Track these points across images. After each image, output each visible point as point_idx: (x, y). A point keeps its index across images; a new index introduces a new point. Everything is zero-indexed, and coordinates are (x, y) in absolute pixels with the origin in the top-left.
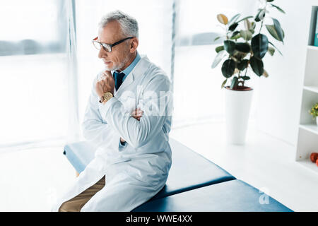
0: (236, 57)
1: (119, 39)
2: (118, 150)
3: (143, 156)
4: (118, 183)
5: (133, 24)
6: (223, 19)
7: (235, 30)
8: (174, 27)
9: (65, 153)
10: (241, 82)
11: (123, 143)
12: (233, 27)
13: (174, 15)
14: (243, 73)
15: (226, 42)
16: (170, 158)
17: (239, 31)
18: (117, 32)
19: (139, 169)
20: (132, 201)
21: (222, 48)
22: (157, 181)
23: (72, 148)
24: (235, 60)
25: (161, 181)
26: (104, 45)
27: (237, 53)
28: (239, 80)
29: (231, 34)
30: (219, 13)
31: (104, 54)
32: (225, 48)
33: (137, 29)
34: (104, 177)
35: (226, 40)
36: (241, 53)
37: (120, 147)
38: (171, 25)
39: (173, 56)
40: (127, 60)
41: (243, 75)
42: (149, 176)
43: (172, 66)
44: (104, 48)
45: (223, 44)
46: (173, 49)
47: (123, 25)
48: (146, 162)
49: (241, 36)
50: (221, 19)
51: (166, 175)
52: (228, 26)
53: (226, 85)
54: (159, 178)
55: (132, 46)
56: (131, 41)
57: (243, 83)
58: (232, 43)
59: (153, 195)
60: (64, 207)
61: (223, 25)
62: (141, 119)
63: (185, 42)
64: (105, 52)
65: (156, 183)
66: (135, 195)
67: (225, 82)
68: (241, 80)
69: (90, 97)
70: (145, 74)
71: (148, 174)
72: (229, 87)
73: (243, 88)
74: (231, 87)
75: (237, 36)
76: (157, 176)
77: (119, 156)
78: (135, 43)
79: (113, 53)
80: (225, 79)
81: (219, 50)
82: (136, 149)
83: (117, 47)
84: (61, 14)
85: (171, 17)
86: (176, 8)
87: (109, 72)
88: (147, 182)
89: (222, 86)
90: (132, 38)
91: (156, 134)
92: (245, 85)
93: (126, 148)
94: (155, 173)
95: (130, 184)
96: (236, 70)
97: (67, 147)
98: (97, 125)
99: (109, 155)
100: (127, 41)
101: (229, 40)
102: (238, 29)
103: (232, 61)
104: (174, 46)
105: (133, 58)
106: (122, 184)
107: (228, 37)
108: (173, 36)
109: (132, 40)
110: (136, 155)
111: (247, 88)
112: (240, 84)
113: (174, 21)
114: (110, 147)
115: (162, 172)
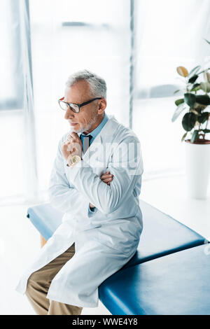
0: (196, 110)
1: (88, 99)
2: (87, 216)
3: (115, 222)
4: (89, 251)
5: (101, 84)
6: (182, 71)
7: (195, 83)
8: (131, 80)
9: (28, 216)
10: (201, 135)
11: (92, 209)
12: (193, 80)
13: (132, 68)
14: (203, 126)
15: (186, 95)
16: (141, 223)
17: (199, 83)
18: (86, 92)
19: (110, 235)
20: (104, 271)
21: (182, 101)
22: (129, 248)
23: (36, 211)
24: (196, 113)
25: (133, 247)
26: (72, 105)
27: (197, 105)
28: (199, 133)
29: (191, 86)
30: (178, 65)
31: (71, 114)
32: (186, 101)
33: (105, 89)
34: (74, 245)
35: (186, 92)
36: (201, 106)
37: (89, 213)
38: (128, 77)
39: (131, 110)
40: (94, 122)
41: (204, 128)
42: (121, 243)
43: (131, 120)
44: (71, 108)
45: (183, 97)
46: (131, 103)
47: (92, 85)
48: (117, 228)
49: (201, 88)
50: (181, 71)
51: (137, 241)
52: (187, 79)
53: (186, 138)
54: (131, 245)
55: (101, 107)
56: (99, 101)
57: (204, 136)
58: (192, 96)
59: (125, 262)
60: (33, 277)
61: (183, 78)
62: (112, 183)
63: (143, 95)
64: (72, 113)
65: (128, 250)
66: (107, 264)
67: (185, 136)
68: (202, 132)
69: (56, 160)
70: (114, 136)
71: (120, 241)
72: (189, 140)
73: (204, 142)
74: (192, 141)
75: (196, 88)
76: (129, 243)
77: (89, 223)
78: (103, 104)
79: (81, 114)
80: (185, 132)
81: (179, 103)
82: (106, 215)
83: (85, 107)
84: (18, 69)
85: (129, 71)
86: (134, 61)
87: (76, 134)
88: (119, 249)
89: (182, 140)
90: (100, 98)
91: (127, 199)
92: (206, 138)
93: (96, 214)
94: (127, 240)
95: (102, 252)
96: (197, 123)
97: (30, 210)
98: (64, 190)
99: (78, 221)
100: (96, 102)
101: (189, 92)
102: (198, 81)
103: (192, 114)
104: (132, 99)
105: (101, 119)
106: (94, 252)
107: (188, 90)
108: (131, 89)
109: (101, 100)
110: (106, 222)
111: (208, 141)
112: (201, 137)
113: (131, 74)
114: (79, 214)
115: (133, 238)
